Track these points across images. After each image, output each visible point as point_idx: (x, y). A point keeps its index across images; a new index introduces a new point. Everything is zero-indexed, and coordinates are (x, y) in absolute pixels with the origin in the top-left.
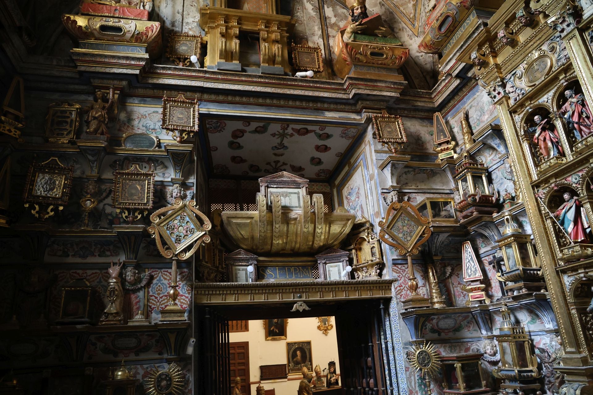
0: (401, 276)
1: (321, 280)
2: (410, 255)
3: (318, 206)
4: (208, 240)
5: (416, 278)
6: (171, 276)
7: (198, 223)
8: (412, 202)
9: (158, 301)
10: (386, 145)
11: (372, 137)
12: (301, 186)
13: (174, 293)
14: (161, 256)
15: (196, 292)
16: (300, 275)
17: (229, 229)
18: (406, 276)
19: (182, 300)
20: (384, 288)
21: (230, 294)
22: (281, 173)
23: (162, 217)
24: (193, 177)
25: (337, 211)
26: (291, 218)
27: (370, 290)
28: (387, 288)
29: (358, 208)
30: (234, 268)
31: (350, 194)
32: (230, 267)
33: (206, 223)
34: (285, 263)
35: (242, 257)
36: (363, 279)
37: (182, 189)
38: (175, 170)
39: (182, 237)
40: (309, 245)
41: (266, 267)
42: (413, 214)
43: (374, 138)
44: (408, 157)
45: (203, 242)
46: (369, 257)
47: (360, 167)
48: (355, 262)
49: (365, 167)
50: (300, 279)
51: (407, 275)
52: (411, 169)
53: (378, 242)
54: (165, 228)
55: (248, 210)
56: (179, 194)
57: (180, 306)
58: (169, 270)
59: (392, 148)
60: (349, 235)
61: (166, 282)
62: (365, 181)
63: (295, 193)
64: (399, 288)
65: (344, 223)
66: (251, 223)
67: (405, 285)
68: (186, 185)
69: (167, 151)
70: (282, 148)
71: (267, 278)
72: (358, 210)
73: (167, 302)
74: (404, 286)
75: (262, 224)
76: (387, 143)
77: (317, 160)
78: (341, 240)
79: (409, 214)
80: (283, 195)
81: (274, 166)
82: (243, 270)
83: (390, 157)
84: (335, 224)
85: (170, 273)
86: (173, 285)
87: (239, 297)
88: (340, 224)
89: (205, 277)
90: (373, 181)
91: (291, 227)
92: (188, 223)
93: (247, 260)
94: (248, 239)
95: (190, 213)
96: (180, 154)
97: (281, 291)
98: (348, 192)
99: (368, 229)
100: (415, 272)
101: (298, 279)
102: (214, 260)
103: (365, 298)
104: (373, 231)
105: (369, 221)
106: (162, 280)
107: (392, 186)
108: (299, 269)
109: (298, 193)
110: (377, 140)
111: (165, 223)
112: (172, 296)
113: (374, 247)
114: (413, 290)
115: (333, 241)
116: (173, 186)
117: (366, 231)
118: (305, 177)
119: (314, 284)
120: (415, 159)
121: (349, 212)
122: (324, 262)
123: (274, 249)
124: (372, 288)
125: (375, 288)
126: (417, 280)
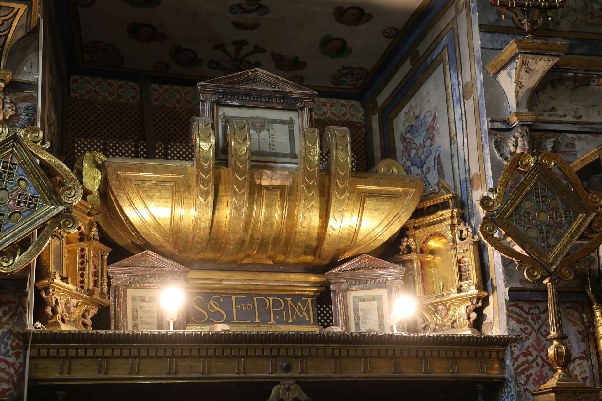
0: (529, 330)
2: (552, 282)
3: (336, 157)
4: (71, 225)
5: (565, 337)
8: (564, 153)
10: (510, 13)
12: (298, 106)
15: (35, 353)
16: (288, 317)
20: (487, 355)
21: (121, 357)
22: (250, 71)
27: (454, 358)
28: (495, 355)
29: (430, 162)
30: (130, 294)
31: (411, 130)
32: (122, 292)
33: (68, 185)
35: (150, 270)
37: (7, 98)
39: (7, 217)
41: (207, 296)
44: (562, 43)
46: (453, 282)
47: (441, 66)
48: (418, 291)
49: (454, 67)
50: (289, 327)
53: (476, 247)
55: (166, 158)
59: (525, 20)
62: (451, 100)
63: (283, 122)
64: (524, 359)
66: (177, 188)
67: (539, 351)
70: (256, 10)
71: (209, 321)
72: (429, 169)
74: (535, 354)
76: (512, 8)
77: (338, 44)
79: (555, 183)
80: (253, 126)
81: (233, 55)
82: (152, 300)
83: (517, 42)
87: (143, 365)
88: (386, 201)
90: (472, 99)
91: (272, 202)
92: (23, 184)
93: (163, 277)
95: (28, 158)
97: (243, 353)
98: (407, 124)
100: (565, 321)
102: (82, 275)
105: (455, 196)
107: (517, 115)
108: (286, 302)
109: (291, 123)
114: (558, 365)
119: (321, 340)
120: (578, 50)
121: (406, 171)
122: (344, 287)
124: (458, 354)
125: (465, 355)
126: (569, 342)
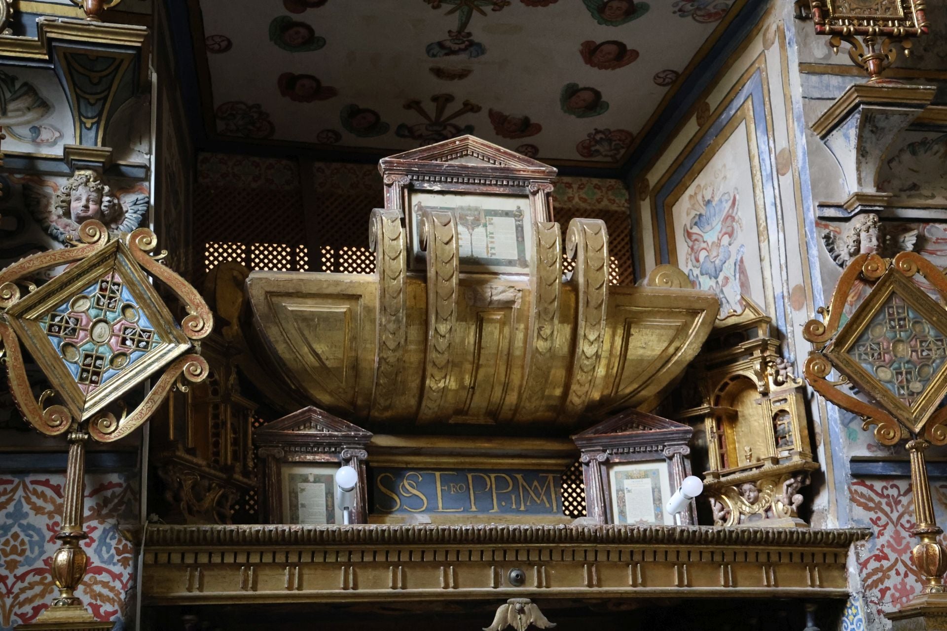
0: (884, 519)
1: (591, 521)
2: (917, 448)
3: (586, 263)
4: (199, 371)
5: (939, 532)
6: (59, 501)
7: (166, 311)
8: (932, 253)
9: (9, 592)
10: (846, 45)
11: (793, 13)
12: (529, 189)
13: (71, 563)
14: (26, 428)
15: (150, 559)
16: (518, 503)
17: (273, 333)
18: (903, 521)
19: (98, 588)
20: (819, 559)
21: (274, 565)
22: (457, 140)
23: (32, 288)
24: (144, 147)
25: (652, 281)
26: (491, 302)
27: (769, 565)
28: (830, 560)
29: (728, 270)
30: (286, 471)
31: (698, 221)
32: (274, 468)
33: (193, 313)
34: (467, 460)
35: (315, 436)
36: (744, 526)
37: (107, 188)
38: (80, 118)
39: (107, 361)
40: (550, 397)
41: (399, 472)
42: (933, 297)
43: (799, 17)
44: (927, 89)
45: (183, 379)
46: (765, 449)
47: (742, 126)
48: (713, 463)
49: (762, 126)
50: (520, 517)
51: (906, 517)
52: (932, 135)
53: (800, 396)
54: (43, 326)
55: (337, 270)
56: (92, 207)
57: (90, 610)
58: (55, 480)
59: (868, 54)
60: (693, 365)
61: (41, 522)
62: (758, 177)
63: (507, 214)
64: (877, 565)
65: (678, 322)
66: (351, 315)
67: (900, 553)
68: (122, 175)
69: (49, 45)
71: (401, 510)
72: (727, 279)
73: (42, 595)
74: (893, 556)
75: (389, 322)
76: (848, 37)
77: (588, 96)
78: (664, 384)
79: (918, 299)
80: (463, 218)
81: (433, 116)
82: (318, 479)
83: (858, 88)
84: (646, 327)
85: (57, 490)
86: (67, 531)
87: (305, 577)
88: (662, 327)
89: (183, 505)
90: (789, 175)
91: (492, 332)
92: (129, 312)
93: (333, 446)
94: (338, 370)
95: (137, 275)
96: (99, 58)
97: (452, 557)
98: (693, 213)
99: (764, 346)
100: (938, 507)
101: (509, 516)
102: (216, 444)
103: (748, 592)
104: (781, 356)
105: (767, 320)
106: (26, 515)
107: (859, 197)
108: (515, 480)
109: (518, 215)
110: (810, 27)
111: (42, 309)
112: (65, 573)
113: (783, 412)
114: (929, 573)
115: (635, 386)
116: (70, 175)
117: (757, 353)
118: (539, 156)
119: (566, 537)
121: (693, 284)
122: (602, 457)
123: (430, 408)
124: (774, 558)
125: (786, 560)
